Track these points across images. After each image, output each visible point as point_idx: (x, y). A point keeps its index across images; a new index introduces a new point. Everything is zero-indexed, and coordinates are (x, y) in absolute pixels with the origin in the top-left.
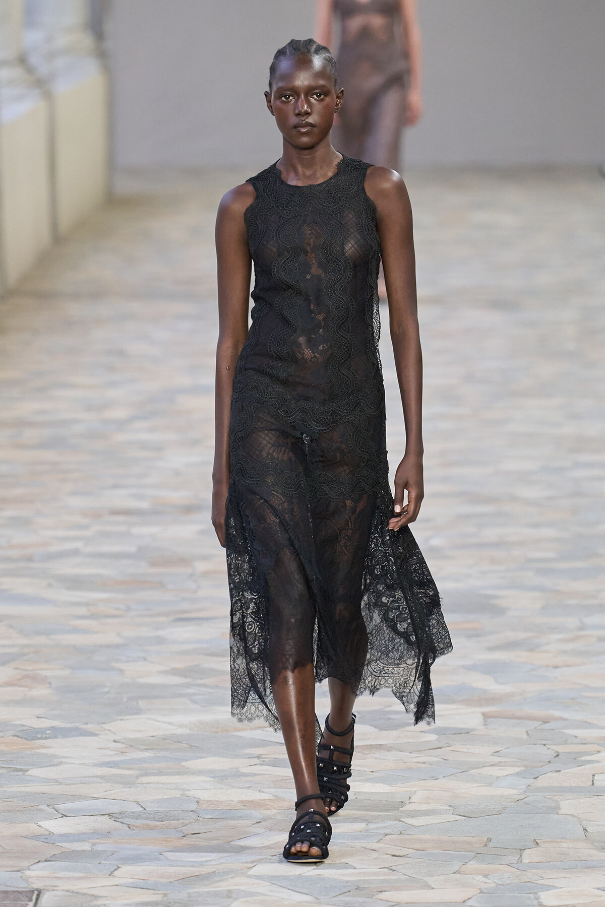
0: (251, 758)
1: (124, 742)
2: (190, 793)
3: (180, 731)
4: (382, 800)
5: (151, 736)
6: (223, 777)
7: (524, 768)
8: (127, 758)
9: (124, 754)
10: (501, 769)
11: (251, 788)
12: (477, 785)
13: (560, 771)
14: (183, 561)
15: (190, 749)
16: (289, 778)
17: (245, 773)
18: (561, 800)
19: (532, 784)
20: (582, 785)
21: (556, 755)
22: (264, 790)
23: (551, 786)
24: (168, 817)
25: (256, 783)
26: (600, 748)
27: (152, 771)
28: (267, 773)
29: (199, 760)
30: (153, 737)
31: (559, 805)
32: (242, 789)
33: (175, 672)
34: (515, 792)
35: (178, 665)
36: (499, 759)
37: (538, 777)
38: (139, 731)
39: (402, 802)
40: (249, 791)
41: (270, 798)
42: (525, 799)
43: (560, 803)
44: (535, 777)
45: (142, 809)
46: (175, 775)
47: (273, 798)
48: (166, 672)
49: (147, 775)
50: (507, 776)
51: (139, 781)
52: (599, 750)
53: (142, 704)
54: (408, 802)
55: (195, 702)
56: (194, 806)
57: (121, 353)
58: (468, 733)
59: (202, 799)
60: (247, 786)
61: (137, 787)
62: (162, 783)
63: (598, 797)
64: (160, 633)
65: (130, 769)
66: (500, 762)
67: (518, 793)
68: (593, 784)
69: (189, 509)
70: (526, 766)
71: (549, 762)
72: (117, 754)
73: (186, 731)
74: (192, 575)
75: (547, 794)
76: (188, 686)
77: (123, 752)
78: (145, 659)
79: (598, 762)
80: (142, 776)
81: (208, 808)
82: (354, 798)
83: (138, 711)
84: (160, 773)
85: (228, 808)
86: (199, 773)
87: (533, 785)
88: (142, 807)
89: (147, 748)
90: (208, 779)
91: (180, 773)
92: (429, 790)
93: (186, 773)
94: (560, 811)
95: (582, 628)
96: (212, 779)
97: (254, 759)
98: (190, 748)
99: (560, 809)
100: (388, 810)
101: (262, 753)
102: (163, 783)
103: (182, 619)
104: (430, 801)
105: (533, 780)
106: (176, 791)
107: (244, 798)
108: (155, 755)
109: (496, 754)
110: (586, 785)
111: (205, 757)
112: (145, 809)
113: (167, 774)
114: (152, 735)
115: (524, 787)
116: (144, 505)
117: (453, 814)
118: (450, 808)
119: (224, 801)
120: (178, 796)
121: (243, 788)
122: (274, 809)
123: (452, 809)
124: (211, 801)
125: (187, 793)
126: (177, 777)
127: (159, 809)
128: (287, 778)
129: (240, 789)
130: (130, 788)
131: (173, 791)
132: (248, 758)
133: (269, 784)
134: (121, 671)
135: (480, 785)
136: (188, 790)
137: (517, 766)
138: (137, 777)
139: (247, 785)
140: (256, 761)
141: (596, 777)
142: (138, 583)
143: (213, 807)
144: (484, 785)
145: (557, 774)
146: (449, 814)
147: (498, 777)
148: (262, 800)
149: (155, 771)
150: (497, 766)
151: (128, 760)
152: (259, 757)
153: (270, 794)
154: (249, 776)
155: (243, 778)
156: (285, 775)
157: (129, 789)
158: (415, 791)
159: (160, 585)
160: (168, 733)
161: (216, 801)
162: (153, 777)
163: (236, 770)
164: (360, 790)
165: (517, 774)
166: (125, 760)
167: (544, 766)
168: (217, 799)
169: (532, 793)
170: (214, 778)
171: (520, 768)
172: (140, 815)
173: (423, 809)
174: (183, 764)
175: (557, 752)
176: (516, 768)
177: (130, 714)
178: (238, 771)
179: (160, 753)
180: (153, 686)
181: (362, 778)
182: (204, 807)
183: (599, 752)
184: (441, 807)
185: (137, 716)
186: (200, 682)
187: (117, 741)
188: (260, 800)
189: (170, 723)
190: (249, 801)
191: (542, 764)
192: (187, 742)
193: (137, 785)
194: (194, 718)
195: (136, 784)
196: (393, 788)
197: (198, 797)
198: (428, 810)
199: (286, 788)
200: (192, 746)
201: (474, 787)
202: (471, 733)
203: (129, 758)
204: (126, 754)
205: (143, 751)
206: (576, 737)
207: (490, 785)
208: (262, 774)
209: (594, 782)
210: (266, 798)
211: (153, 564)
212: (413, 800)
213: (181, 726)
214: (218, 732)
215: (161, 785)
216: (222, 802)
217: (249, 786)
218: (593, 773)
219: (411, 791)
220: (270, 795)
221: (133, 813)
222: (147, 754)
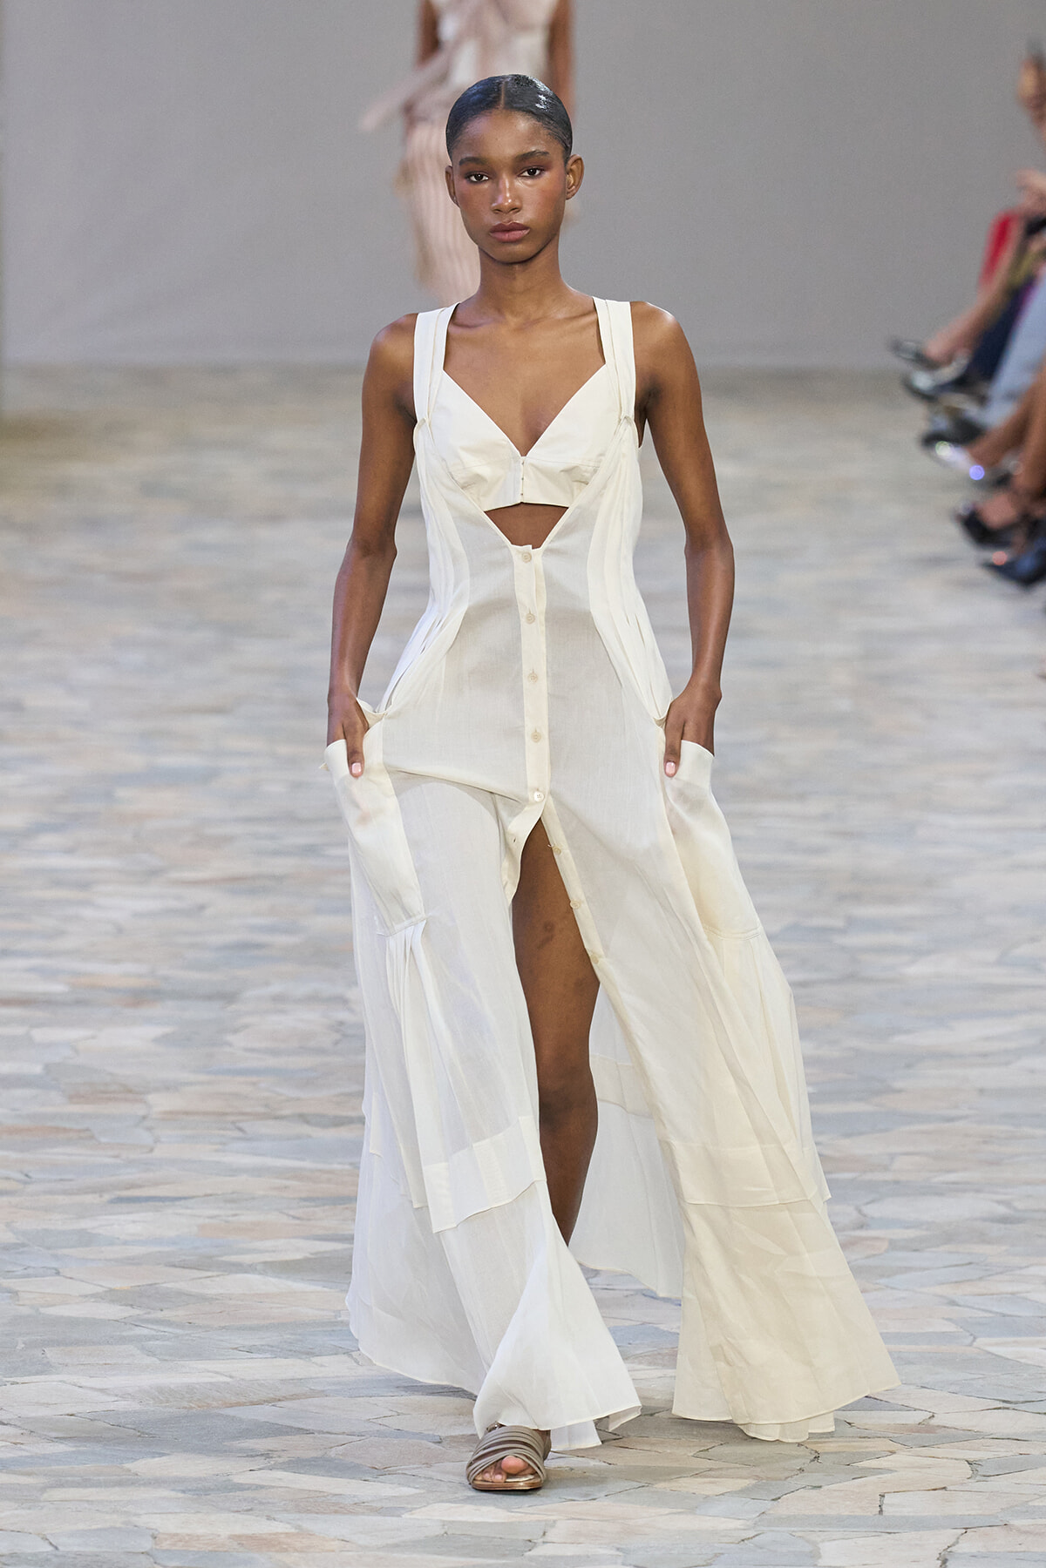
0: (252, 1456)
1: (19, 1424)
2: (143, 1521)
3: (122, 1405)
4: (495, 1538)
5: (68, 1415)
6: (201, 1492)
7: (754, 1482)
8: (24, 1454)
9: (19, 1446)
10: (710, 1483)
11: (251, 1512)
12: (667, 1511)
13: (820, 1487)
14: (131, 1092)
15: (139, 1439)
16: (322, 1494)
17: (242, 1484)
18: (823, 1541)
19: (769, 1510)
20: (859, 1512)
21: (812, 1457)
22: (276, 1517)
23: (804, 1515)
24: (99, 1564)
25: (261, 1503)
26: (894, 1446)
27: (69, 1478)
28: (282, 1484)
29: (157, 1459)
30: (72, 1415)
31: (819, 1549)
32: (236, 1514)
33: (113, 1296)
34: (738, 1524)
35: (119, 1284)
36: (708, 1464)
37: (779, 1498)
38: (48, 1405)
39: (530, 1541)
40: (248, 1517)
41: (287, 1531)
42: (757, 1537)
43: (820, 1545)
44: (774, 1497)
45: (50, 1549)
46: (113, 1486)
47: (293, 1530)
48: (97, 1297)
49: (61, 1485)
50: (723, 1494)
51: (45, 1496)
52: (894, 1449)
53: (52, 1354)
54: (541, 1540)
55: (150, 1353)
56: (147, 1545)
57: (17, 707)
58: (652, 1415)
59: (161, 1531)
60: (245, 1508)
61: (42, 1508)
62: (88, 1501)
63: (889, 1536)
64: (86, 1224)
65: (29, 1474)
66: (710, 1470)
67: (742, 1527)
68: (881, 1512)
69: (140, 997)
70: (757, 1478)
71: (802, 1470)
72: (6, 1446)
73: (135, 1406)
74: (144, 1118)
75: (793, 1529)
76: (137, 1323)
77: (15, 1444)
78: (58, 1273)
79: (890, 1471)
80: (52, 1487)
81: (174, 1548)
82: (442, 1533)
83: (45, 1368)
84: (85, 1483)
85: (210, 1548)
86: (157, 1482)
87: (771, 1512)
88: (51, 1544)
89: (61, 1435)
90: (173, 1494)
91: (120, 1484)
92: (578, 1519)
93: (132, 1484)
94: (820, 1561)
95: (861, 1226)
96: (181, 1495)
97: (256, 1458)
98: (139, 1436)
99: (820, 1557)
100: (504, 1556)
101: (271, 1448)
102: (92, 1501)
103: (127, 1200)
104: (582, 1540)
105: (769, 1504)
106: (115, 1516)
107: (238, 1530)
108: (74, 1449)
109: (702, 1454)
110: (869, 1514)
111: (168, 1454)
112: (56, 1548)
113: (98, 1485)
114: (70, 1412)
115: (754, 1516)
116: (57, 988)
117: (623, 1564)
118: (618, 1553)
119: (203, 1536)
120: (118, 1525)
121: (237, 1511)
122: (296, 1550)
123: (621, 1554)
124: (177, 1535)
125: (134, 1519)
126: (117, 1489)
127: (82, 1549)
128: (318, 1494)
129: (233, 1514)
130: (29, 1509)
131: (107, 1517)
132: (247, 1456)
133: (285, 1505)
134: (14, 1293)
135: (674, 1510)
136: (135, 1515)
137: (741, 1478)
138: (44, 1489)
139: (245, 1506)
140: (261, 1462)
141: (887, 1500)
142: (47, 1132)
143: (183, 1546)
144: (680, 1510)
145: (815, 1492)
146: (616, 1563)
147: (707, 1496)
148: (274, 1534)
149: (76, 1479)
150: (706, 1477)
151: (26, 1457)
152: (267, 1455)
153: (289, 1523)
154: (248, 1489)
155: (238, 1493)
156: (314, 1488)
157: (28, 1511)
158: (555, 1521)
159: (85, 1136)
160: (100, 1408)
161: (188, 1535)
162: (72, 1490)
163: (224, 1479)
164: (451, 1519)
165: (743, 1492)
166: (22, 1456)
167: (791, 1477)
168: (189, 1532)
169: (768, 1526)
170: (184, 1492)
171: (747, 1481)
172: (48, 1560)
173: (569, 1554)
174: (127, 1466)
175: (816, 1452)
176: (739, 1481)
177: (31, 1374)
178: (229, 1480)
179: (86, 1446)
180: (73, 1322)
181: (457, 1495)
182: (166, 1545)
183: (893, 1453)
184: (601, 1551)
185: (42, 1377)
186: (160, 1315)
187: (6, 1422)
188: (270, 1534)
189: (102, 1390)
190: (252, 1537)
191: (787, 1474)
192: (133, 1427)
193: (42, 1504)
194: (147, 1380)
195: (40, 1501)
196: (513, 1514)
197: (154, 1527)
198: (579, 1556)
199: (317, 1513)
200: (143, 1433)
201: (662, 1515)
202: (656, 1415)
203: (27, 1454)
204: (22, 1447)
205: (53, 1441)
206: (849, 1424)
207: (692, 1510)
208: (273, 1487)
209: (884, 1508)
210: (280, 1530)
211: (75, 1097)
212: (549, 1537)
213: (124, 1396)
214: (191, 1408)
215: (86, 1505)
216: (198, 1536)
217: (249, 1508)
218: (881, 1491)
219: (546, 1521)
220: (288, 1526)
221: (35, 1555)
222: (61, 1448)
